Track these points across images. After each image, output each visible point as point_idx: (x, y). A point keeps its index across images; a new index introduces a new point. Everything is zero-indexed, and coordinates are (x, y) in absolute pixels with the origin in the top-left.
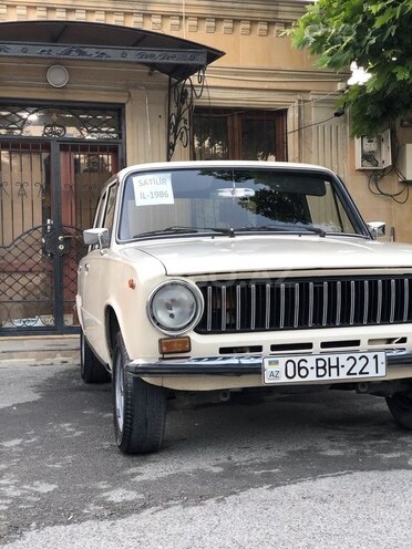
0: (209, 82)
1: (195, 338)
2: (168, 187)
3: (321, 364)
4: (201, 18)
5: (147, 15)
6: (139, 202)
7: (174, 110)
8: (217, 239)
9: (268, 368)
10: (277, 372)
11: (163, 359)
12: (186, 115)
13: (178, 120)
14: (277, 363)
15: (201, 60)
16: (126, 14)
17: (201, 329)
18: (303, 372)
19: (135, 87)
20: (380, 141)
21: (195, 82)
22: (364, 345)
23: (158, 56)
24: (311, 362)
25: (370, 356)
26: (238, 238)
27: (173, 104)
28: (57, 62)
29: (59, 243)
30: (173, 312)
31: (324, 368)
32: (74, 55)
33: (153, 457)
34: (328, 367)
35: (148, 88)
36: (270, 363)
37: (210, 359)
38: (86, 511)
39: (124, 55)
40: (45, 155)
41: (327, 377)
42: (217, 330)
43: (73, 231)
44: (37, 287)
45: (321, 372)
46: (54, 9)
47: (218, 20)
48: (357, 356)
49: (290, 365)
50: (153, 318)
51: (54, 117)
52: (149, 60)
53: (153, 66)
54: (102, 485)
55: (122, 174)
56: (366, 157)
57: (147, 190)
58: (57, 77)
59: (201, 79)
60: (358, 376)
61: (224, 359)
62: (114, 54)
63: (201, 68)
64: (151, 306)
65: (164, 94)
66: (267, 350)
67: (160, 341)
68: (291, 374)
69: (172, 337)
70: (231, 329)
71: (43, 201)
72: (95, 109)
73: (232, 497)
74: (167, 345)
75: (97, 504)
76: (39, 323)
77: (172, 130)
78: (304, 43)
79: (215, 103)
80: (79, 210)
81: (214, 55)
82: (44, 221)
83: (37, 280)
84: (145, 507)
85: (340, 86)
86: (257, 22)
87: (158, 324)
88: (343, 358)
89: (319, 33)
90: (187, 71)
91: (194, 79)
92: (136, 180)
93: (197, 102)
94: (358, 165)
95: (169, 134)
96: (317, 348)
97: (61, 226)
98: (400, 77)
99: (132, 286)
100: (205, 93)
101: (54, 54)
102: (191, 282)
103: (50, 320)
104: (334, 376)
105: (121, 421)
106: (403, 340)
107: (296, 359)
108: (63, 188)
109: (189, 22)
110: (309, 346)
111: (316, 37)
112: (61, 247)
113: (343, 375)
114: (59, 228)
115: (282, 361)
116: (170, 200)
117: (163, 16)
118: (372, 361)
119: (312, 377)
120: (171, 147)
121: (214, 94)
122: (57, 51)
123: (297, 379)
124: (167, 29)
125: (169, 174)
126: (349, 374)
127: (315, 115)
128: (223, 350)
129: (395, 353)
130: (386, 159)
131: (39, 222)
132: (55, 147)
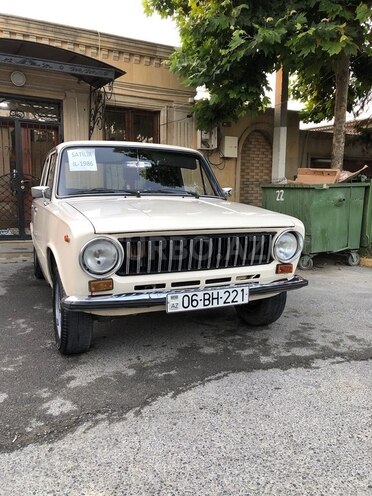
0: (115, 91)
1: (117, 279)
2: (92, 158)
3: (207, 297)
4: (110, 50)
5: (76, 45)
6: (72, 168)
7: (93, 106)
8: (129, 198)
9: (171, 302)
10: (176, 304)
11: (92, 296)
12: (100, 110)
13: (96, 113)
14: (177, 297)
15: (111, 75)
16: (63, 42)
17: (121, 272)
18: (195, 303)
19: (69, 90)
20: (211, 134)
21: (107, 90)
22: (234, 281)
23: (83, 71)
24: (200, 295)
25: (239, 290)
26: (142, 198)
27: (93, 104)
28: (18, 69)
29: (21, 185)
30: (100, 259)
31: (209, 299)
32: (28, 64)
33: (83, 358)
34: (211, 299)
35: (77, 91)
36: (172, 298)
37: (128, 295)
38: (29, 430)
39: (61, 68)
40: (11, 129)
41: (210, 306)
42: (133, 272)
43: (30, 177)
44: (8, 211)
45: (207, 302)
46: (15, 34)
47: (121, 52)
48: (231, 290)
49: (186, 299)
50: (84, 265)
51: (17, 105)
52: (78, 72)
53: (81, 77)
54: (44, 393)
55: (60, 147)
56: (204, 142)
57: (78, 160)
58: (18, 79)
59: (111, 88)
60: (231, 304)
61: (137, 294)
62: (55, 66)
63: (111, 80)
64: (82, 257)
65: (87, 96)
66: (168, 287)
67: (90, 282)
68: (186, 305)
69: (99, 280)
70: (144, 272)
71: (11, 158)
72: (43, 102)
73: (146, 409)
74: (95, 286)
75: (39, 419)
76: (9, 233)
77: (92, 118)
78: (176, 69)
79: (118, 104)
80: (34, 164)
81: (119, 73)
82: (11, 171)
83: (8, 207)
84: (78, 422)
85: (190, 100)
86: (143, 56)
87: (88, 270)
88: (222, 292)
89: (186, 64)
90: (102, 82)
91: (106, 88)
92: (70, 152)
93: (108, 103)
94: (199, 147)
95: (90, 121)
96: (203, 284)
97: (22, 174)
98: (231, 97)
99: (67, 240)
100: (113, 98)
101: (13, 62)
102: (115, 239)
103: (16, 231)
104: (215, 305)
105: (59, 328)
106: (258, 276)
107: (190, 295)
108: (23, 151)
109: (103, 52)
110: (198, 282)
111: (183, 67)
112: (23, 187)
113: (221, 304)
114: (21, 175)
115: (181, 296)
116: (94, 167)
117: (87, 47)
118: (240, 293)
119: (201, 306)
120: (91, 129)
121: (118, 98)
122: (16, 60)
123: (191, 308)
124: (89, 53)
125: (93, 150)
126: (225, 302)
127: (176, 116)
128: (137, 288)
129: (254, 286)
130: (214, 144)
131: (8, 171)
132: (18, 125)
